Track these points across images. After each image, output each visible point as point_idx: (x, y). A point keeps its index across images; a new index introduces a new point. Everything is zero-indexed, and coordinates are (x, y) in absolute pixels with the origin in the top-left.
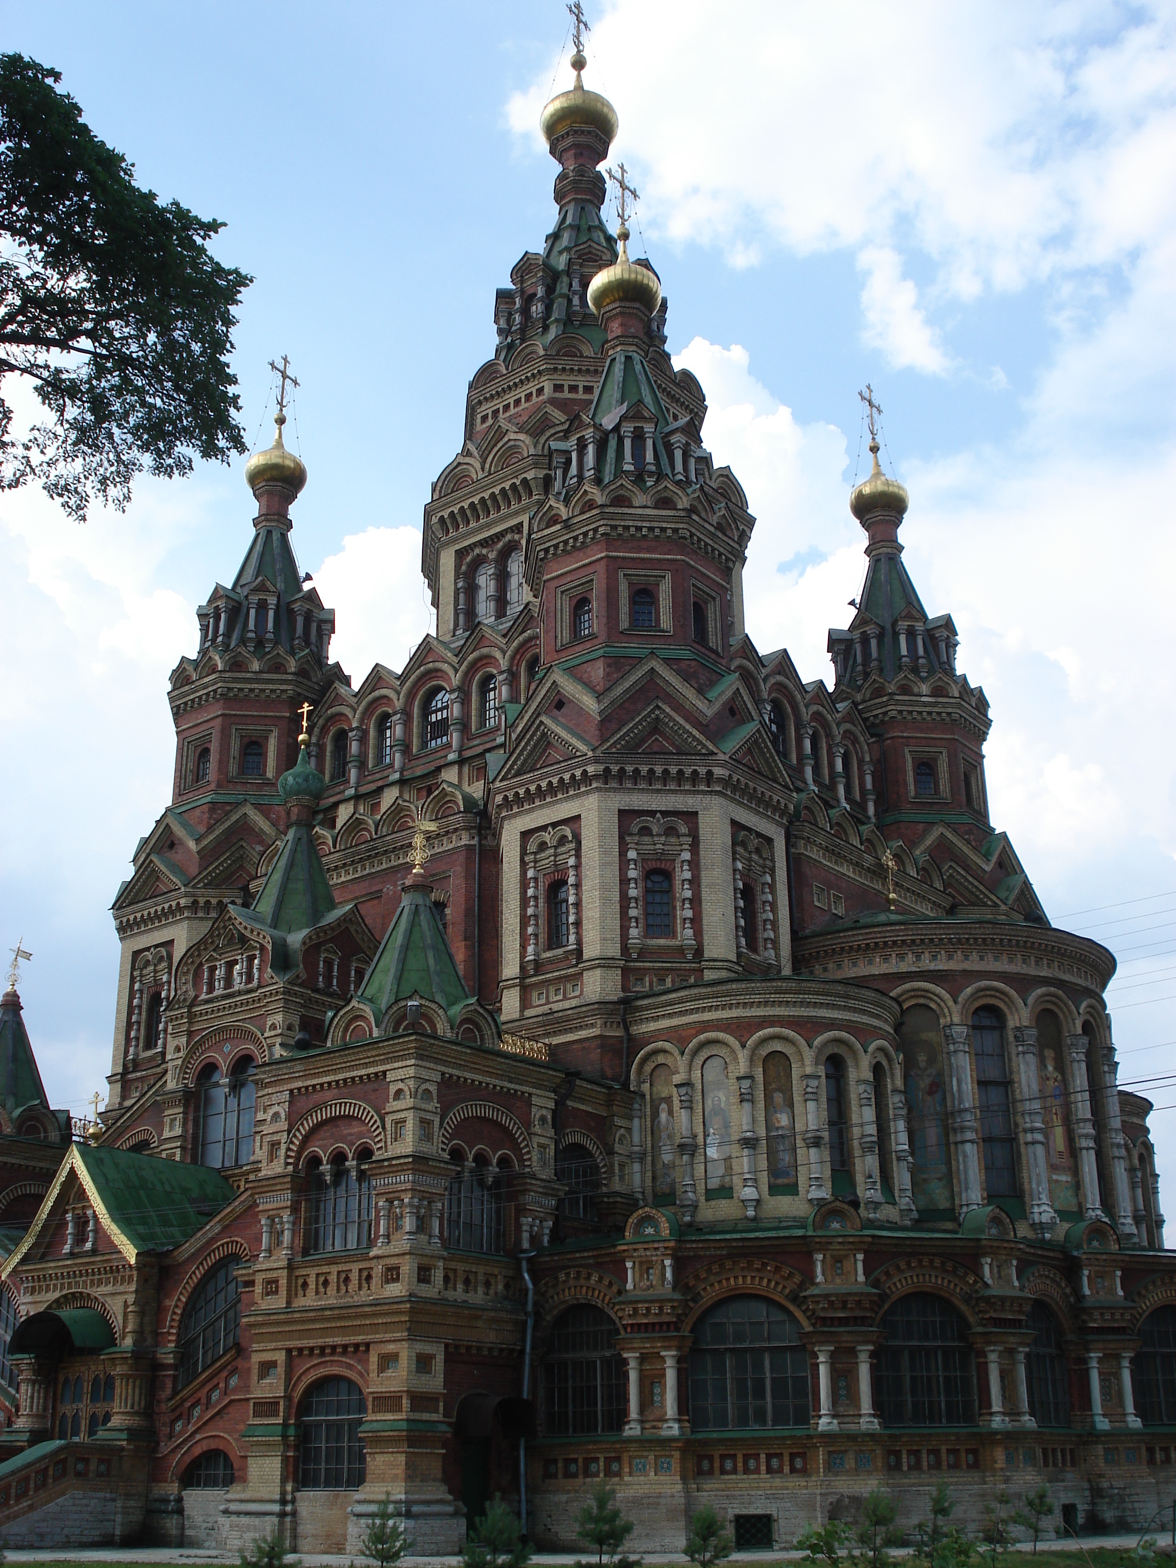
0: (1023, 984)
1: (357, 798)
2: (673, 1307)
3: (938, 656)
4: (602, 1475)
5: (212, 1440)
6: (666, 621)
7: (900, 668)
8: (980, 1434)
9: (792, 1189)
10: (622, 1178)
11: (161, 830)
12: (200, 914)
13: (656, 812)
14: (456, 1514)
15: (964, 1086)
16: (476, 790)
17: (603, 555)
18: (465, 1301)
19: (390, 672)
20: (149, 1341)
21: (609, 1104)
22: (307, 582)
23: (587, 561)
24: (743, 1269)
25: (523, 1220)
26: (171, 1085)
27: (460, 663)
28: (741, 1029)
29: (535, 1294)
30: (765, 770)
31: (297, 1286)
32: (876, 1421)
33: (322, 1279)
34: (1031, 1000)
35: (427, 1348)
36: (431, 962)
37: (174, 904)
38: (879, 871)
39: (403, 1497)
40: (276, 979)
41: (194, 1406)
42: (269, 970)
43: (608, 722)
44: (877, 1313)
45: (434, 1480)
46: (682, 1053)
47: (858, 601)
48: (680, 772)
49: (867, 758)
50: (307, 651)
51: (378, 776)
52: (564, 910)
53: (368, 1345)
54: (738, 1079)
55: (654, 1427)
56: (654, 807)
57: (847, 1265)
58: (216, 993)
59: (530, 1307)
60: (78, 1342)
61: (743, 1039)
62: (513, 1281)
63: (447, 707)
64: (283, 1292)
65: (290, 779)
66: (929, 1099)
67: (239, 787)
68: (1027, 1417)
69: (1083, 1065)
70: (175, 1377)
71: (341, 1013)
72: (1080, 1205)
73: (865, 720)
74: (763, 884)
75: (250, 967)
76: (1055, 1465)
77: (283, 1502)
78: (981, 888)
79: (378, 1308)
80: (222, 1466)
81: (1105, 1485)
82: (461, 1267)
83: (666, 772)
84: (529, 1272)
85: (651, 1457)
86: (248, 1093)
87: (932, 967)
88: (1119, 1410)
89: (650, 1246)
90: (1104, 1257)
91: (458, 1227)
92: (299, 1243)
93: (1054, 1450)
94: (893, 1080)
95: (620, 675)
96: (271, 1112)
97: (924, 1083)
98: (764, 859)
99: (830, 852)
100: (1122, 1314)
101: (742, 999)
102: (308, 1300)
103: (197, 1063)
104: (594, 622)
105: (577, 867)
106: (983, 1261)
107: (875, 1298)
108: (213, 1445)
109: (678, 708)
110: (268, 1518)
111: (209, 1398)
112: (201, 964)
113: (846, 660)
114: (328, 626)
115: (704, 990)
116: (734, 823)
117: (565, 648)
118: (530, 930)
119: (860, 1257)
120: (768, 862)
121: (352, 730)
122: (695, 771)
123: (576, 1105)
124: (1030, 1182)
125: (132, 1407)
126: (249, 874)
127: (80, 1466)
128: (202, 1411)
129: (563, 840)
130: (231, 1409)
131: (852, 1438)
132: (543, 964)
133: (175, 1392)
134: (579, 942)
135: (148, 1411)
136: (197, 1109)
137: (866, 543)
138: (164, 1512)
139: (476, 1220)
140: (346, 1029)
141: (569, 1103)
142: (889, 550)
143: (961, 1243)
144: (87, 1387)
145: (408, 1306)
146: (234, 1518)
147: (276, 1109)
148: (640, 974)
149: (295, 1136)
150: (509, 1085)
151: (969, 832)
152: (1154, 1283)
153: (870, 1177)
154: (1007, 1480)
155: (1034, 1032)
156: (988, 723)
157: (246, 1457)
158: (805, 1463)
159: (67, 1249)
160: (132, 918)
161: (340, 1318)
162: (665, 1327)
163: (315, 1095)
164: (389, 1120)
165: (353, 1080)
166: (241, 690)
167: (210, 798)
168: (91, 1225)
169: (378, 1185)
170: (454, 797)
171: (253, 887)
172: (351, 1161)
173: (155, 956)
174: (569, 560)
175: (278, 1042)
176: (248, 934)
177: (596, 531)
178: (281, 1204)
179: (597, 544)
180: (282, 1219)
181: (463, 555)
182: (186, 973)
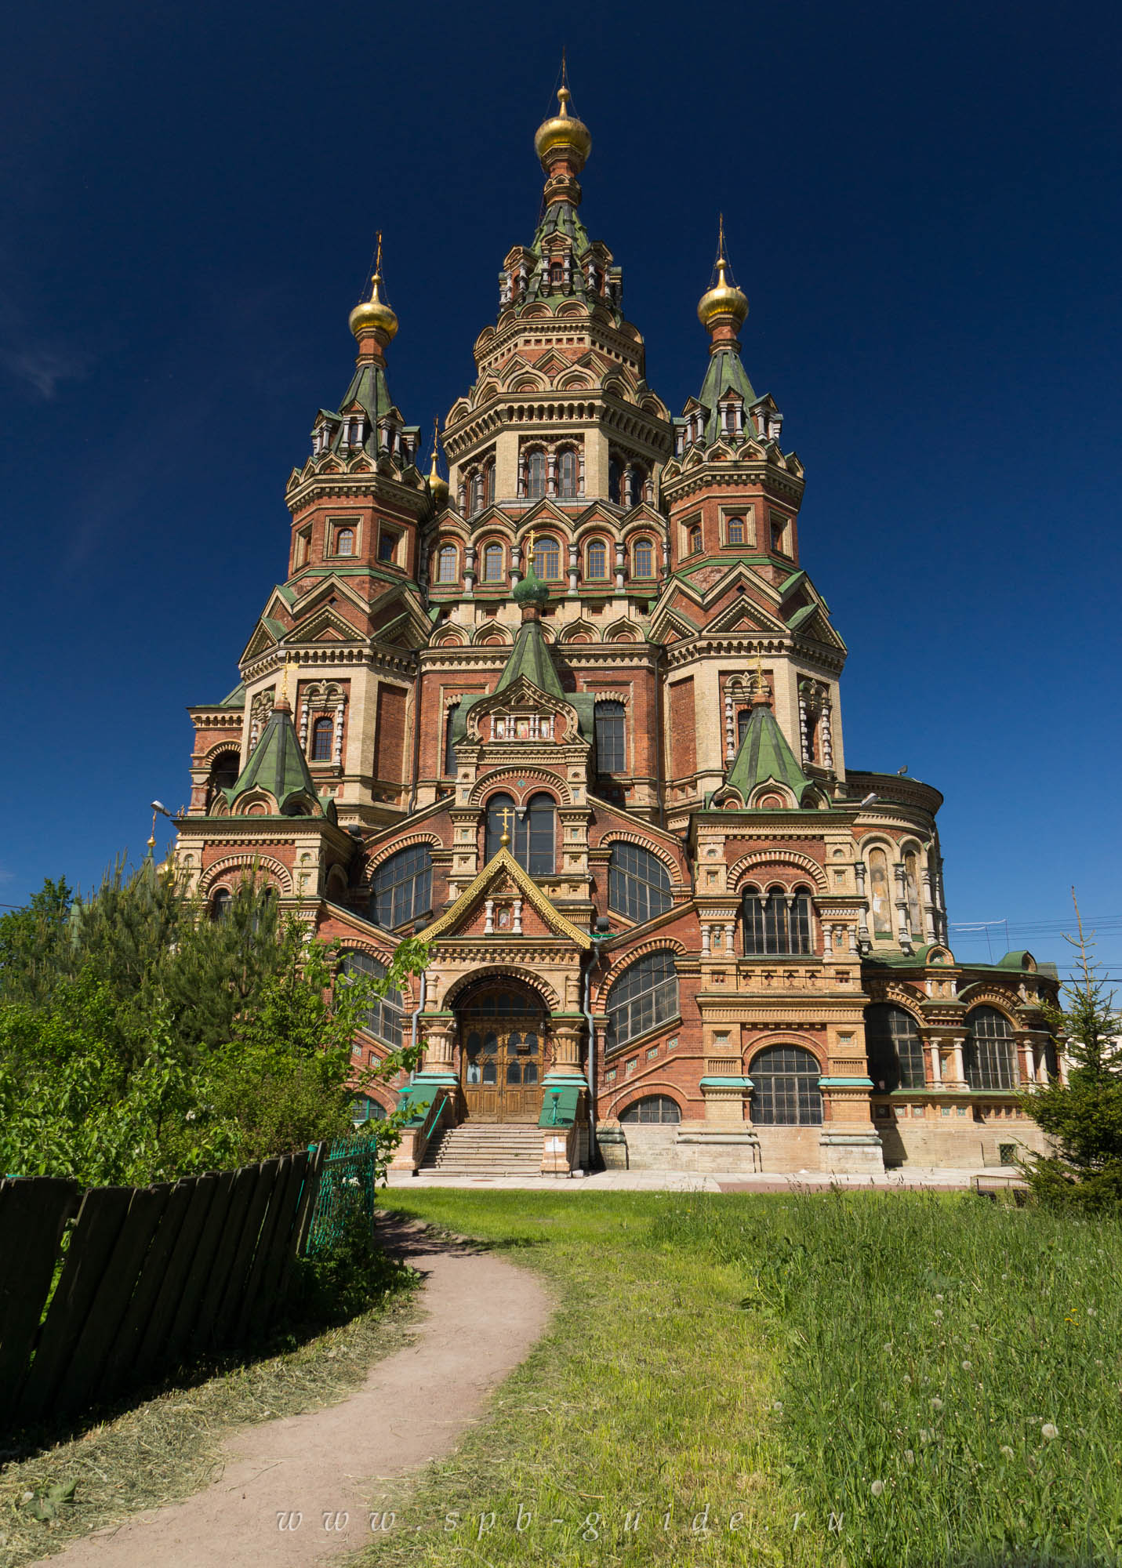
1: (478, 602)
4: (909, 1116)
5: (654, 1088)
13: (813, 679)
17: (761, 493)
24: (988, 990)
26: (462, 803)
27: (577, 527)
31: (740, 977)
33: (765, 974)
37: (355, 651)
40: (581, 740)
41: (629, 1060)
42: (574, 732)
51: (492, 590)
53: (823, 1025)
55: (950, 1087)
56: (812, 676)
58: (506, 739)
64: (732, 980)
67: (383, 568)
85: (954, 1107)
92: (739, 947)
96: (706, 848)
102: (755, 988)
103: (488, 790)
108: (656, 1091)
111: (646, 1057)
112: (487, 714)
118: (729, 739)
121: (468, 549)
128: (640, 1066)
129: (755, 684)
130: (678, 1064)
136: (485, 826)
138: (607, 1142)
147: (711, 846)
149: (735, 869)
157: (698, 1101)
159: (488, 930)
162: (955, 1023)
163: (751, 842)
164: (830, 870)
165: (791, 837)
166: (388, 492)
167: (367, 572)
168: (517, 914)
169: (826, 913)
170: (632, 629)
171: (424, 654)
172: (790, 894)
173: (327, 688)
174: (729, 489)
175: (583, 788)
176: (543, 701)
177: (757, 476)
178: (725, 917)
179: (754, 484)
180: (723, 927)
181: (523, 440)
182: (473, 719)
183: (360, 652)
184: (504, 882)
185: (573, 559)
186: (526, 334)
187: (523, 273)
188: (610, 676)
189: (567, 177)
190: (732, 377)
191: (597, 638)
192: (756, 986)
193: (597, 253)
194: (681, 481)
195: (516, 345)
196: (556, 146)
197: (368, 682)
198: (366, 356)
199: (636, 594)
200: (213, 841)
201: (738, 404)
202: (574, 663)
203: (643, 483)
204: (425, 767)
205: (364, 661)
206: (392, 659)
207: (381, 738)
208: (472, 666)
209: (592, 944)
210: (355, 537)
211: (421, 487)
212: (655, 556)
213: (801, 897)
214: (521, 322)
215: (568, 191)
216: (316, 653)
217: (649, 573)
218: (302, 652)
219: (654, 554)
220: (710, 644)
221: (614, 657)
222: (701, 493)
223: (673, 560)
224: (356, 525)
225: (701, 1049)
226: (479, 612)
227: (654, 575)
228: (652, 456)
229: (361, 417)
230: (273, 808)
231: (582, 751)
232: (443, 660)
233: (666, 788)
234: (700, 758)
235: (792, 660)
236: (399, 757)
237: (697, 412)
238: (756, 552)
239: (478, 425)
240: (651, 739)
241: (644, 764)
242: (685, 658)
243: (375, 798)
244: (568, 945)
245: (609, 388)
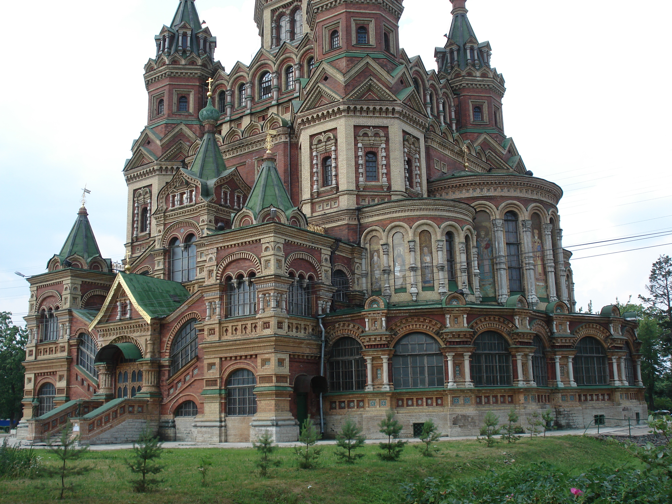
0: (526, 202)
1: (231, 121)
2: (386, 338)
3: (483, 60)
4: (356, 407)
5: (187, 396)
6: (372, 41)
7: (467, 64)
8: (514, 389)
9: (432, 288)
10: (358, 284)
11: (144, 136)
12: (163, 173)
13: (370, 126)
14: (296, 424)
15: (501, 245)
16: (288, 117)
17: (344, 10)
18: (296, 336)
19: (244, 65)
20: (157, 356)
21: (352, 253)
22: (203, 24)
23: (337, 14)
24: (415, 321)
25: (319, 302)
26: (157, 247)
27: (277, 60)
28: (410, 220)
29: (325, 333)
30: (416, 108)
31: (224, 331)
32: (472, 384)
33: (234, 328)
34: (529, 209)
35: (282, 356)
36: (277, 192)
37: (151, 168)
38: (461, 153)
39: (274, 418)
40: (204, 200)
41: (178, 382)
42: (200, 196)
43: (349, 86)
44: (472, 339)
45: (286, 411)
46: (384, 231)
47: (448, 35)
48: (381, 109)
49: (453, 105)
50: (206, 55)
51: (240, 111)
52: (329, 169)
53: (256, 355)
54: (409, 242)
55: (378, 388)
56: (369, 124)
57: (460, 319)
58: (176, 207)
59: (323, 338)
60: (127, 357)
61: (411, 225)
62: (316, 327)
63: (270, 80)
64: (217, 333)
65: (205, 112)
66: (486, 251)
67: (177, 116)
68: (532, 382)
69: (550, 236)
70: (169, 371)
71: (238, 214)
72: (548, 295)
73: (452, 87)
74: (415, 158)
75: (191, 195)
76: (542, 402)
77: (221, 421)
78: (502, 161)
79: (261, 339)
80: (192, 407)
81: (562, 410)
82: (294, 322)
83: (374, 108)
84: (322, 323)
85: (378, 400)
86: (193, 250)
87: (488, 195)
88: (567, 379)
89: (376, 312)
90: (563, 316)
91: (292, 305)
92: (223, 313)
93: (542, 395)
94: (473, 243)
95: (353, 65)
96: (209, 257)
97: (483, 244)
98: (416, 147)
99: (441, 144)
100: (570, 340)
101: (410, 208)
102: (229, 337)
103: (169, 237)
104: (339, 41)
105: (336, 151)
106: (515, 318)
107: (472, 333)
108: (188, 398)
109: (379, 80)
110: (214, 428)
111: (185, 379)
112: (168, 194)
113: (443, 61)
114: (214, 44)
115: (394, 204)
116: (404, 131)
117: (327, 53)
118: (315, 178)
119: (465, 316)
120: (417, 149)
121: (227, 91)
122: (387, 108)
123: (339, 253)
124: (528, 286)
125: (151, 384)
126: (184, 155)
127: (131, 409)
128: (182, 384)
129: (329, 139)
130: (195, 383)
131: (462, 391)
132: (321, 193)
133: (170, 377)
134: (337, 184)
135: (158, 385)
136: (169, 258)
137: (451, 8)
138: (167, 427)
139: (299, 302)
140: (241, 221)
141: (336, 252)
142: (462, 12)
143: (506, 311)
144: (130, 376)
145: (274, 338)
146: (199, 429)
147: (211, 256)
148: (364, 197)
149: (220, 267)
150: (312, 245)
151: (497, 137)
152: (582, 327)
153: (464, 283)
154: (525, 408)
155: (530, 222)
156: (504, 90)
157: (203, 403)
158: (442, 402)
159: (118, 317)
160: (132, 175)
161: (243, 344)
162: (383, 346)
163: (229, 249)
164: (263, 260)
165: (245, 243)
168: (129, 307)
169: (259, 287)
170: (278, 120)
172: (246, 278)
173: (144, 192)
174: (328, 13)
175: (206, 228)
176: (190, 181)
178: (215, 297)
181: (274, 12)
182: (162, 199)
197: (159, 184)
200: (39, 286)
216: (137, 174)
220: (303, 120)
225: (203, 375)
238: (341, 51)
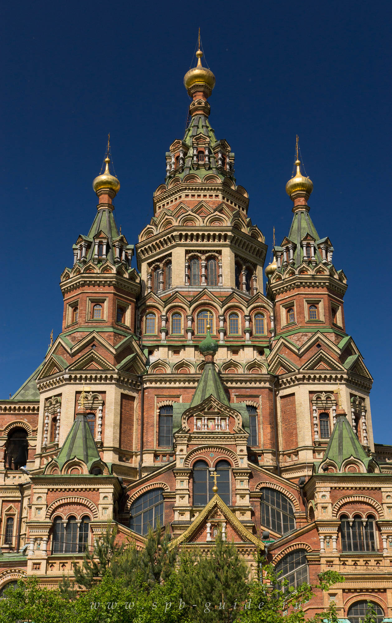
1: (169, 346)
31: (341, 564)
33: (353, 562)
40: (244, 431)
42: (239, 427)
51: (176, 339)
53: (385, 589)
64: (337, 566)
92: (338, 548)
103: (194, 458)
112: (192, 416)
118: (315, 429)
121: (163, 316)
136: (192, 480)
147: (323, 493)
149: (336, 506)
163: (344, 491)
164: (385, 506)
165: (364, 488)
166: (121, 284)
167: (111, 330)
168: (223, 530)
169: (384, 529)
170: (260, 366)
171: (145, 378)
172: (364, 519)
173: (92, 397)
174: (309, 290)
175: (246, 458)
176: (222, 410)
177: (324, 283)
178: (332, 532)
179: (323, 288)
180: (331, 537)
181: (187, 252)
182: (185, 419)
183: (112, 377)
184: (216, 513)
185: (221, 323)
186: (187, 191)
187: (181, 155)
188: (249, 392)
189: (203, 101)
190: (306, 226)
191: (241, 371)
192: (349, 569)
193: (223, 146)
194: (282, 284)
195: (180, 197)
196: (197, 83)
197: (116, 393)
198: (103, 205)
199: (257, 344)
200: (53, 489)
201: (312, 242)
202: (229, 385)
203: (251, 277)
204: (147, 442)
205: (113, 382)
206: (128, 380)
207: (122, 425)
208: (173, 385)
209: (265, 547)
210: (103, 309)
211: (138, 281)
212: (267, 323)
213: (370, 520)
214: (184, 185)
215: (204, 109)
216: (86, 377)
217: (263, 332)
218: (78, 376)
219: (265, 322)
220: (304, 377)
221: (251, 381)
222: (294, 291)
223: (278, 327)
224: (103, 302)
225: (322, 604)
226: (170, 352)
227: (266, 333)
228: (256, 262)
229: (105, 241)
230: (85, 470)
231: (245, 437)
232: (156, 381)
233: (280, 455)
234: (300, 439)
235: (347, 386)
236: (131, 435)
237: (290, 245)
238: (324, 325)
239: (160, 241)
240: (272, 428)
241: (269, 442)
242: (289, 383)
243: (120, 459)
244: (252, 547)
245: (234, 225)
